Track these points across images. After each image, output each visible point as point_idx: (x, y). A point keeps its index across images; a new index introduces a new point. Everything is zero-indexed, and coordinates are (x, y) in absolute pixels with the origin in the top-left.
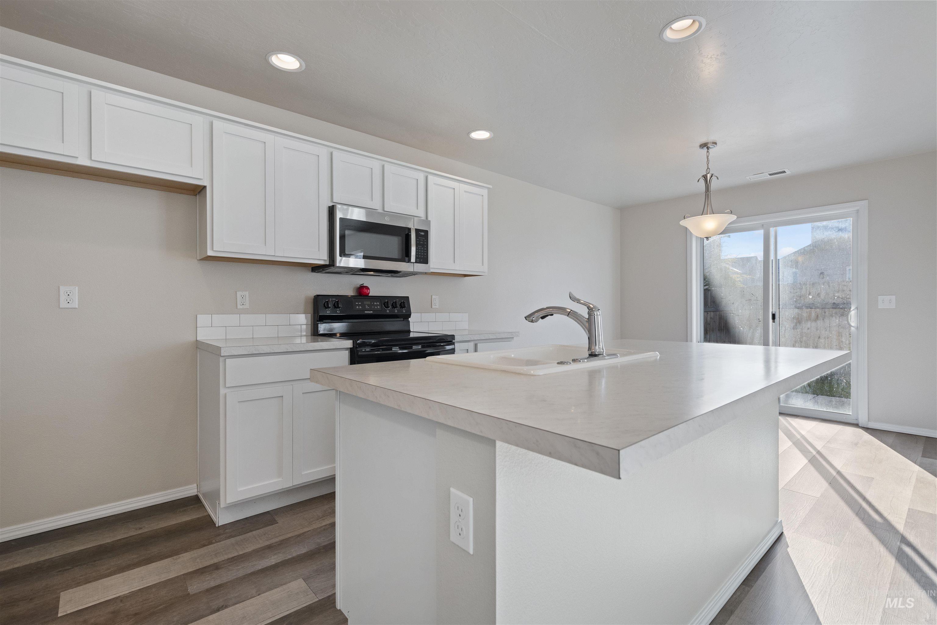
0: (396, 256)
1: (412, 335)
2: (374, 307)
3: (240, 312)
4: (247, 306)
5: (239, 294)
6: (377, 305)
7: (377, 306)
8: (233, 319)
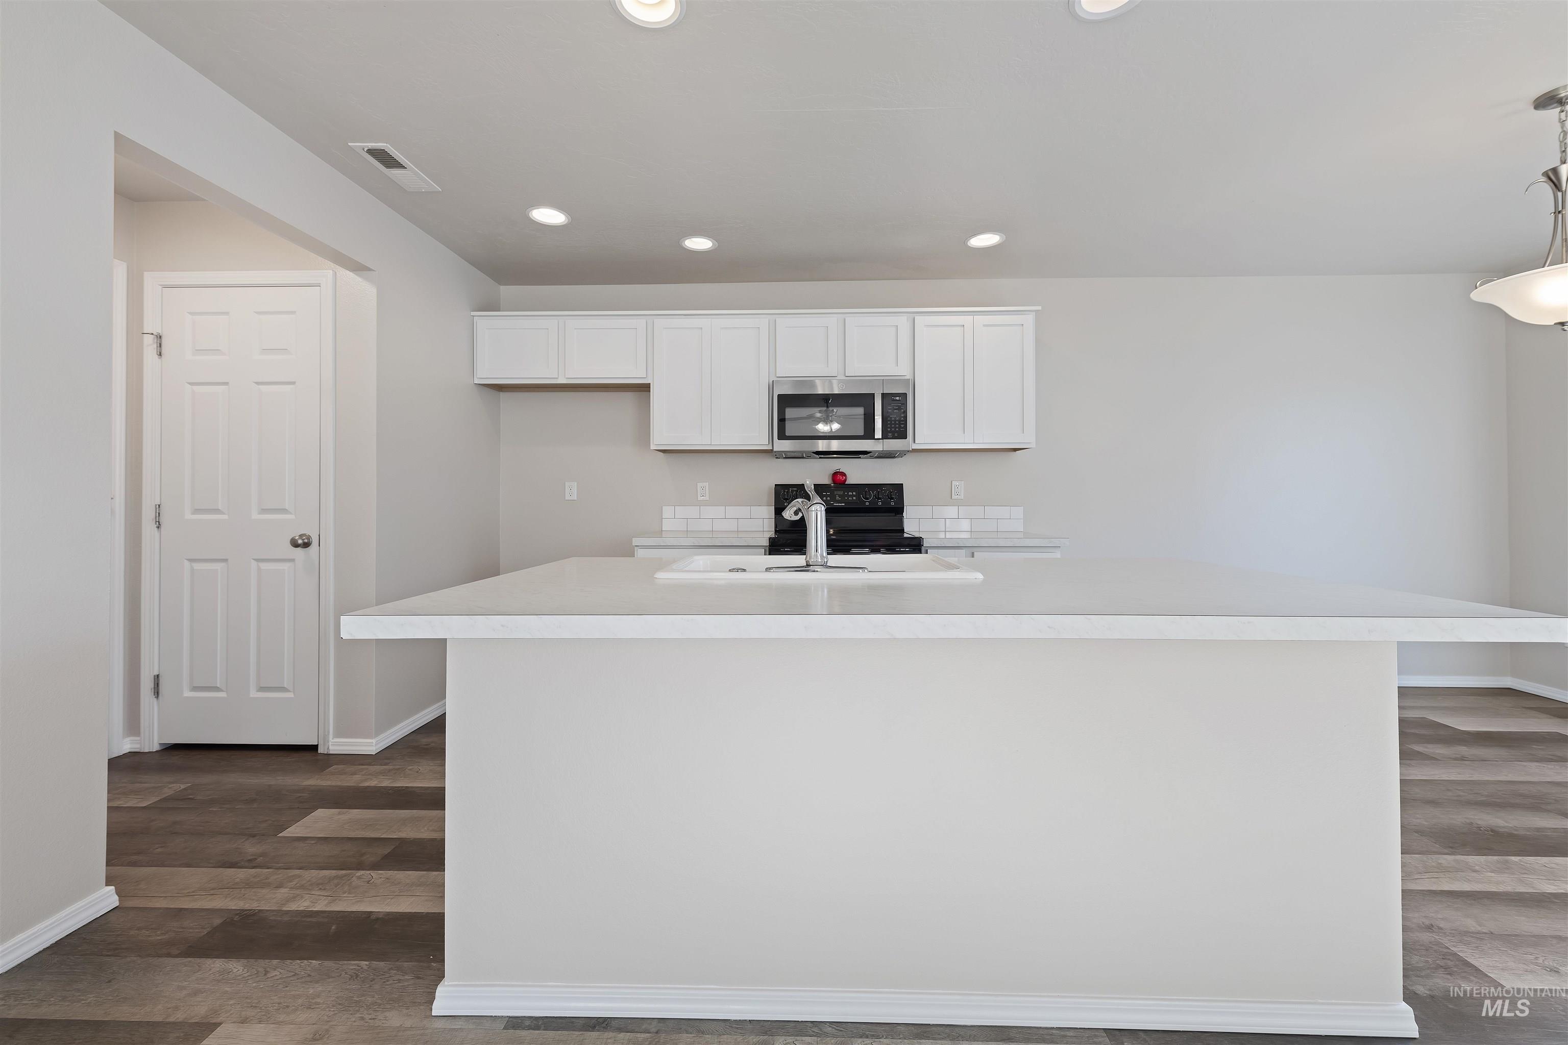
0: (862, 433)
1: (906, 535)
2: (848, 498)
3: (700, 504)
4: (707, 498)
5: (699, 485)
6: (853, 496)
8: (692, 511)
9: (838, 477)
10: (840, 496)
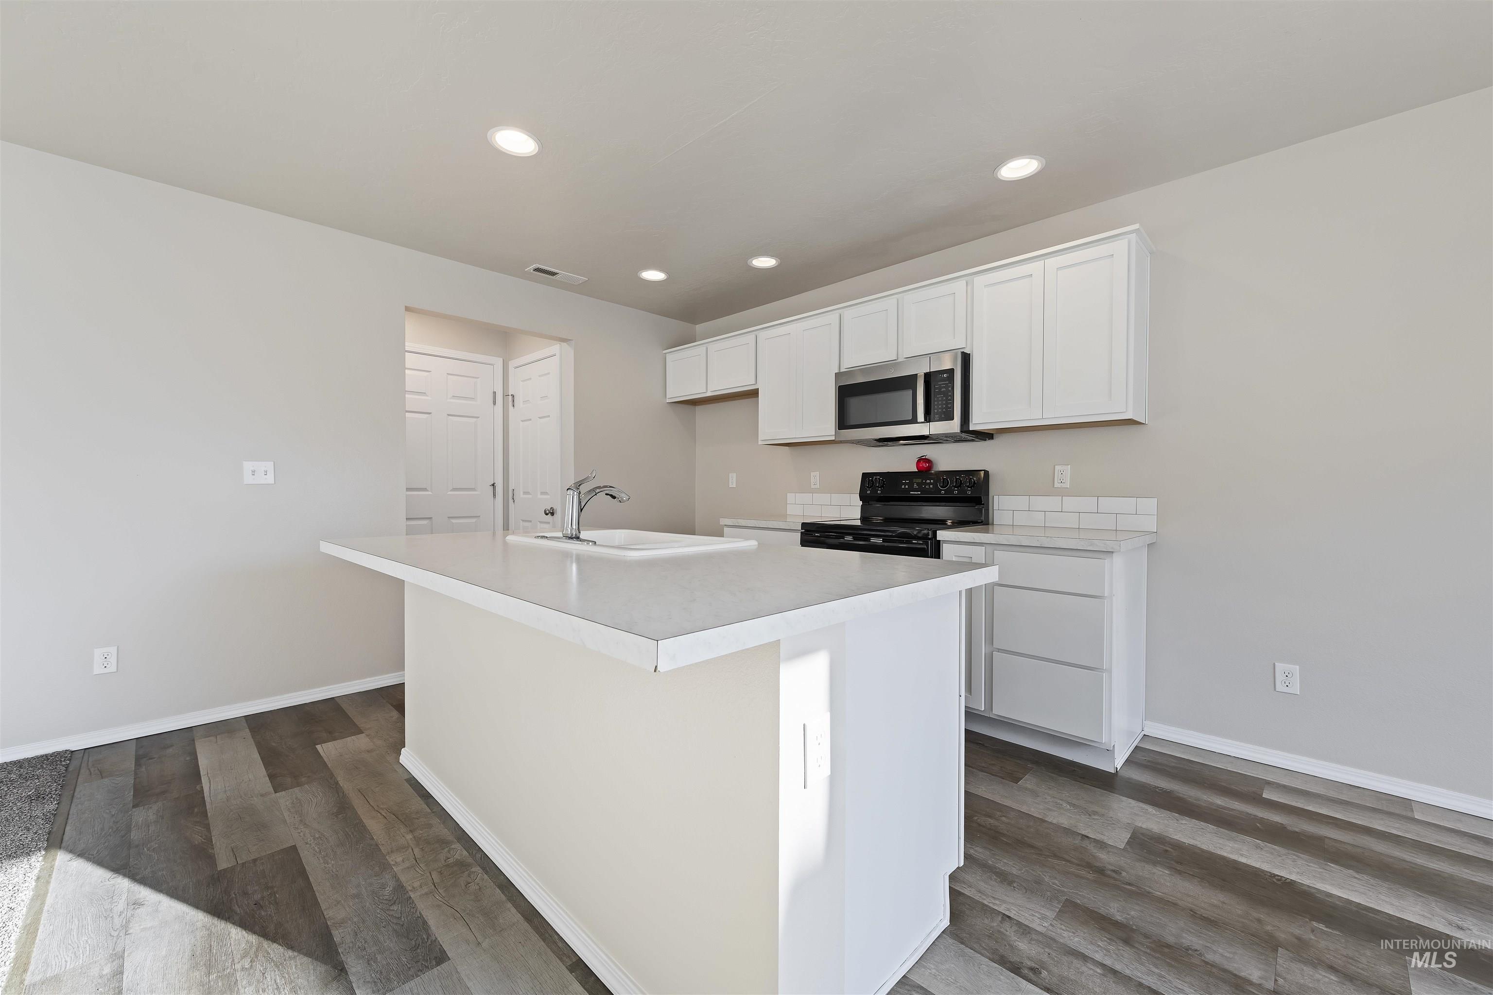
2: (925, 487)
3: (813, 491)
4: (818, 486)
5: (812, 474)
6: (930, 483)
8: (808, 498)
9: (925, 464)
10: (918, 484)
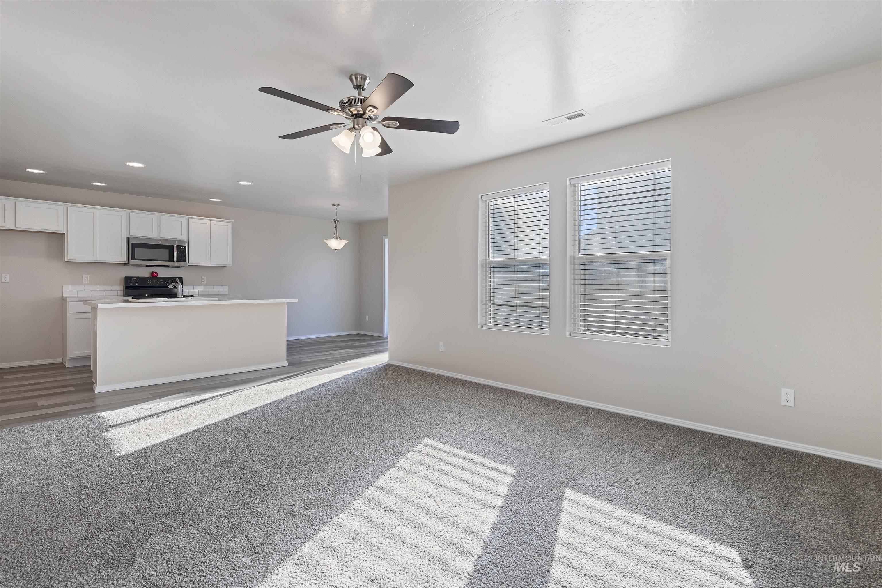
0: (167, 259)
2: (159, 282)
3: (85, 285)
4: (88, 282)
5: (84, 276)
7: (161, 282)
8: (81, 287)
9: (154, 275)
10: (155, 281)
